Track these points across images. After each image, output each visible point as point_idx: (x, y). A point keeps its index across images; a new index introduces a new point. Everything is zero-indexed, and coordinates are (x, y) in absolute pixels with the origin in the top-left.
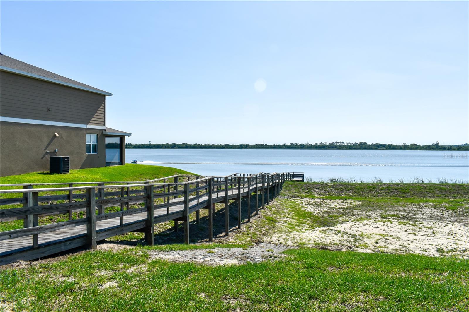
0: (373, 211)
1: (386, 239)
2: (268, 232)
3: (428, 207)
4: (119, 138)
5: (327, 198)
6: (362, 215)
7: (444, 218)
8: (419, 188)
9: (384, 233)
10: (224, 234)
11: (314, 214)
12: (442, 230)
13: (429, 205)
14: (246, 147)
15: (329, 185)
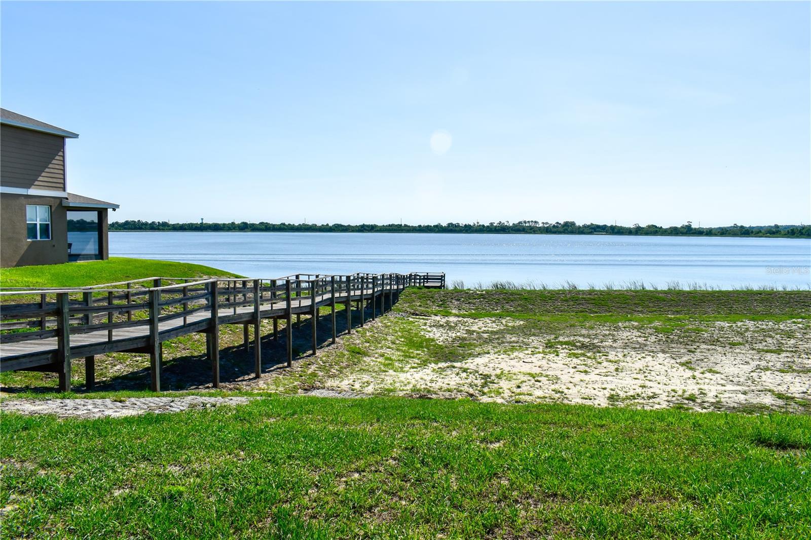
0: (537, 336)
1: (537, 381)
2: (341, 372)
3: (627, 329)
4: (97, 212)
5: (469, 316)
6: (516, 343)
7: (646, 345)
8: (623, 297)
9: (538, 371)
10: (253, 375)
11: (437, 342)
12: (633, 365)
13: (631, 326)
14: (372, 229)
15: (478, 294)
